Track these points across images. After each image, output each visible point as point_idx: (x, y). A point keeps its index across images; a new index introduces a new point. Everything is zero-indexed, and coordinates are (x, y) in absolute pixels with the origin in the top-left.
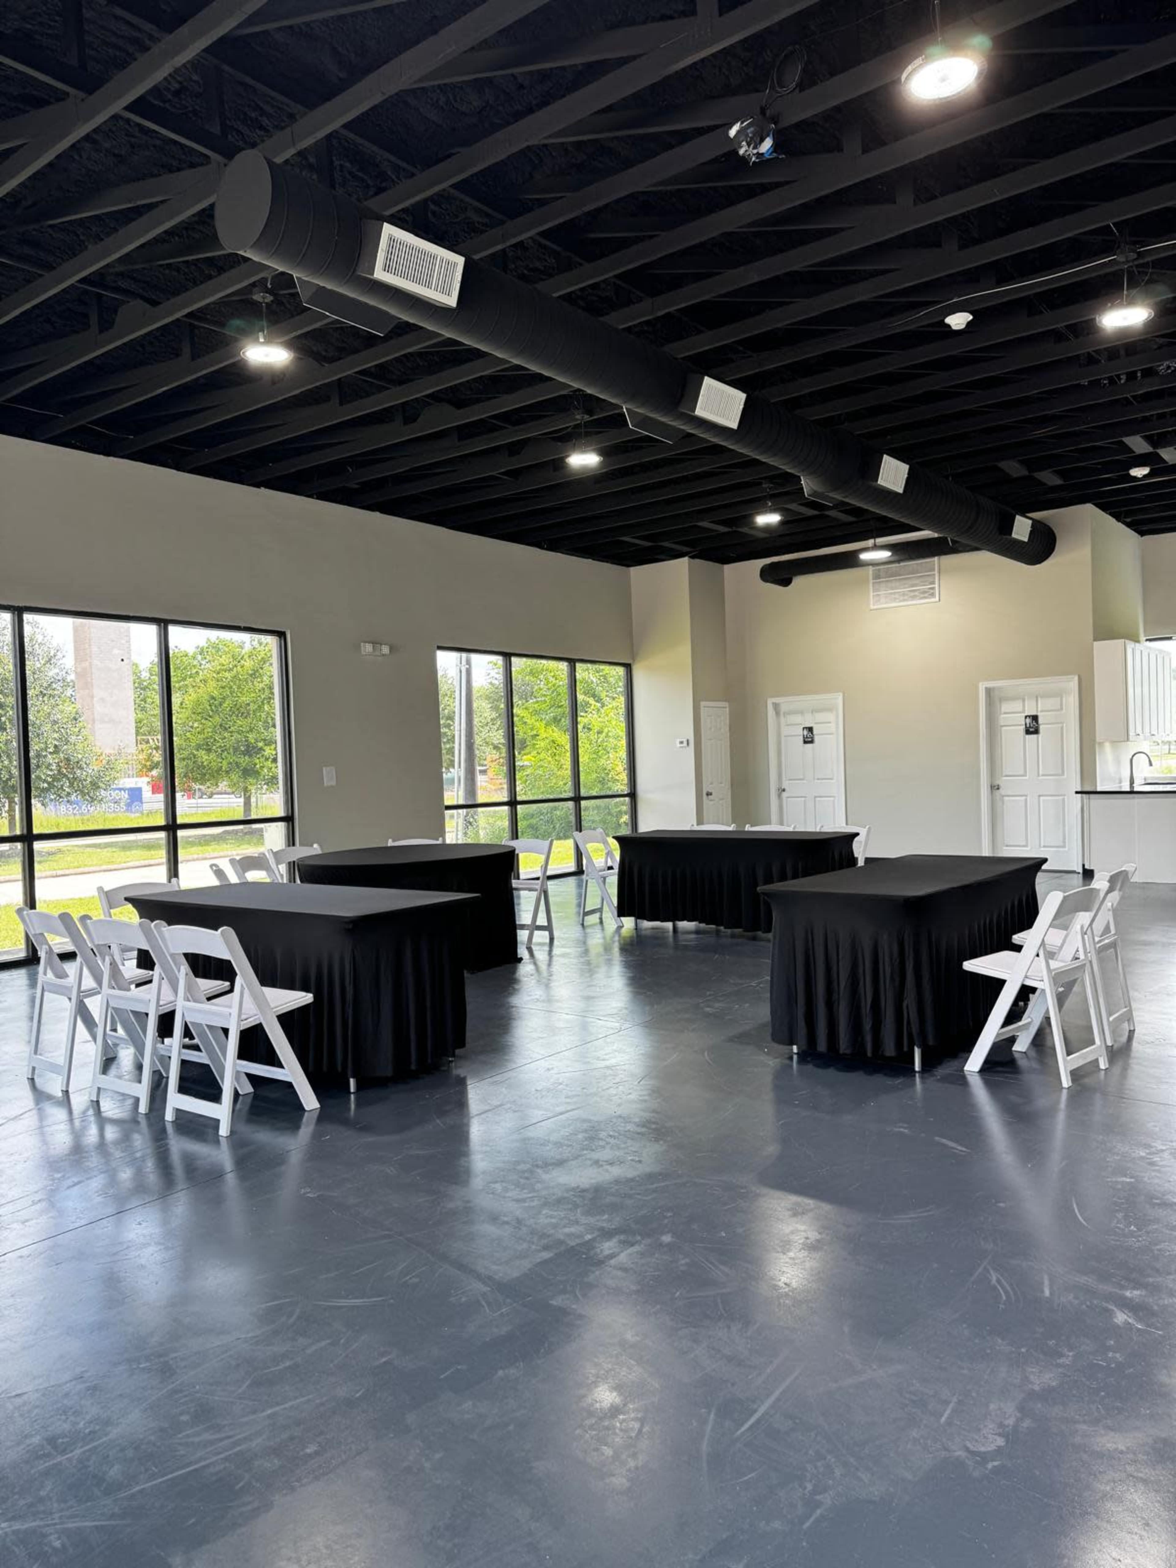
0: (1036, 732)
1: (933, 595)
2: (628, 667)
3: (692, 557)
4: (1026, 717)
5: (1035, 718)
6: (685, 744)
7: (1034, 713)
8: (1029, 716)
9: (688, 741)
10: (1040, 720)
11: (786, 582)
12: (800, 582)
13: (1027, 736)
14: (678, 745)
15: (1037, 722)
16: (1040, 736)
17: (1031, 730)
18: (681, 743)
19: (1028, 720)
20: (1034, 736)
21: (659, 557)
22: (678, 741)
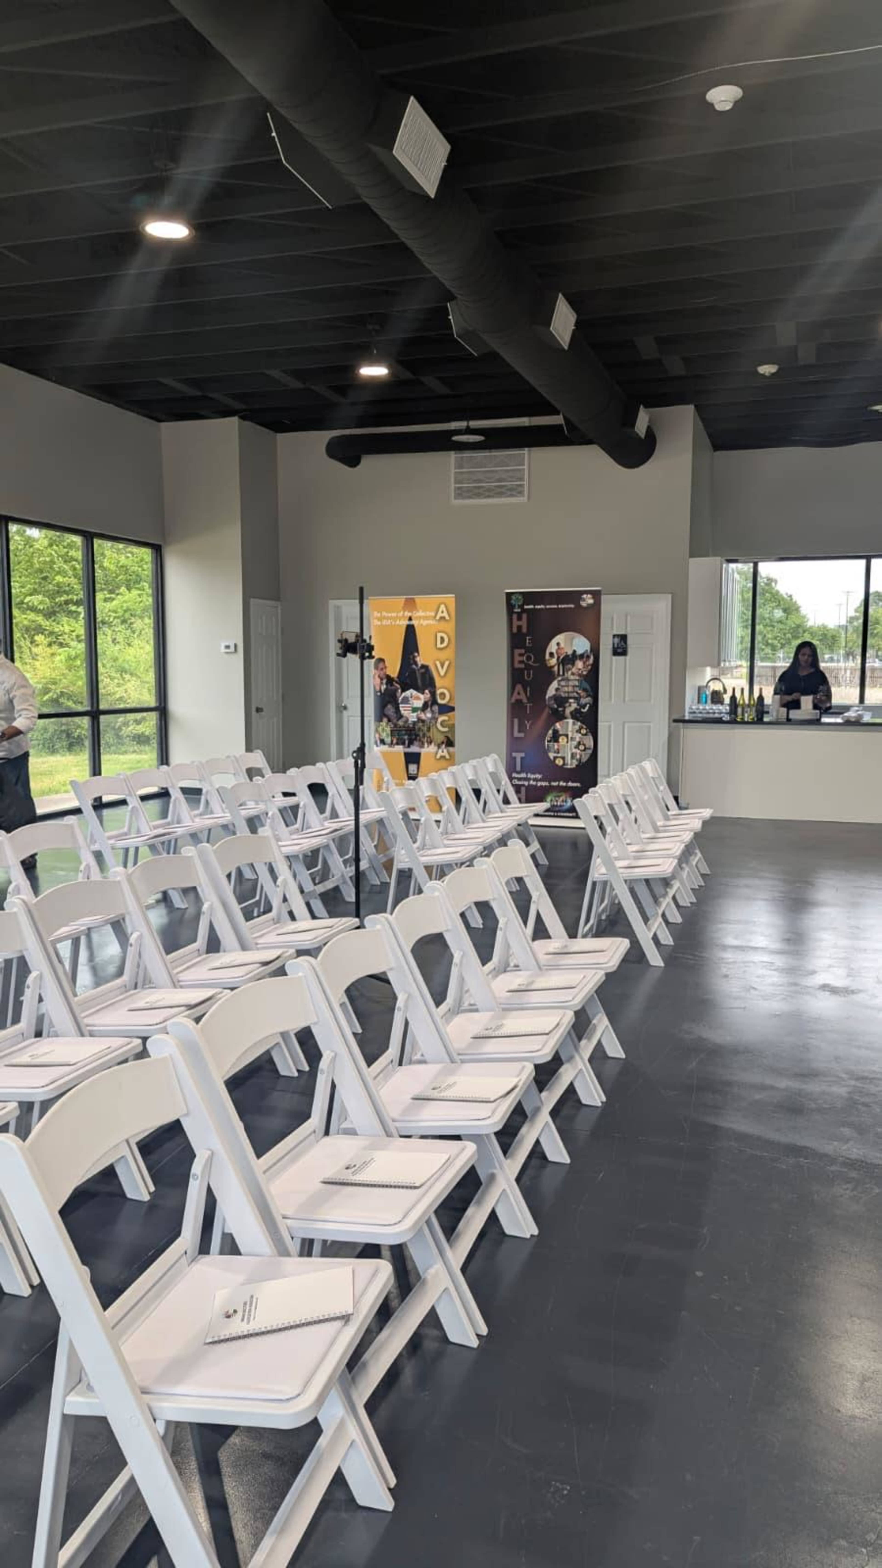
0: (624, 653)
1: (521, 493)
2: (157, 550)
3: (243, 418)
4: (614, 636)
5: (623, 638)
6: (232, 649)
7: (622, 632)
8: (618, 636)
9: (236, 646)
10: (630, 641)
11: (353, 461)
12: (370, 463)
13: (614, 658)
14: (223, 650)
15: (626, 642)
16: (628, 657)
17: (619, 651)
18: (227, 647)
19: (617, 640)
20: (622, 658)
21: (202, 413)
22: (223, 645)
